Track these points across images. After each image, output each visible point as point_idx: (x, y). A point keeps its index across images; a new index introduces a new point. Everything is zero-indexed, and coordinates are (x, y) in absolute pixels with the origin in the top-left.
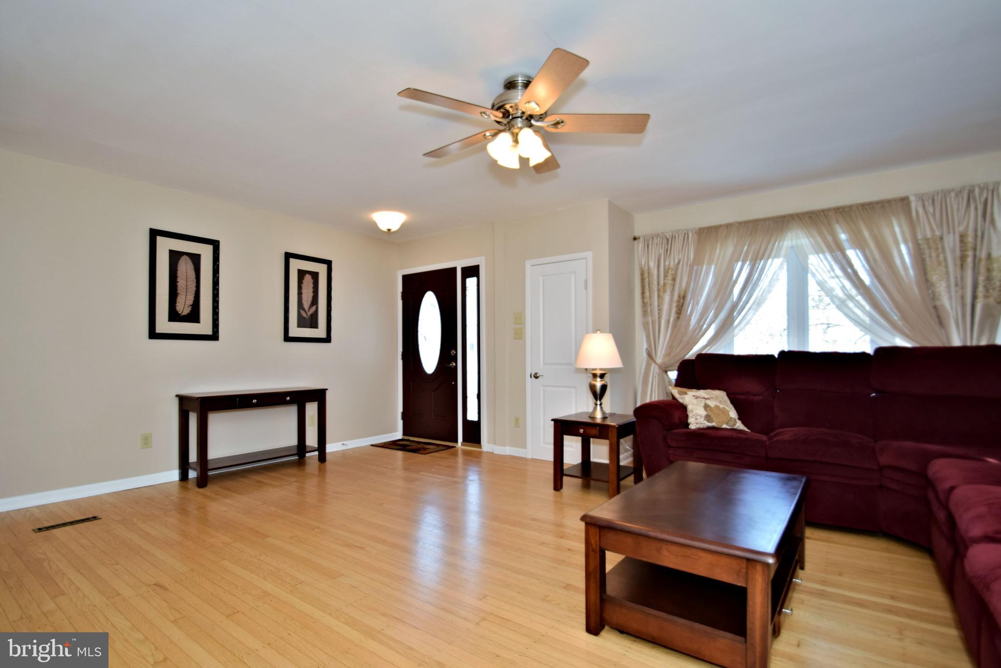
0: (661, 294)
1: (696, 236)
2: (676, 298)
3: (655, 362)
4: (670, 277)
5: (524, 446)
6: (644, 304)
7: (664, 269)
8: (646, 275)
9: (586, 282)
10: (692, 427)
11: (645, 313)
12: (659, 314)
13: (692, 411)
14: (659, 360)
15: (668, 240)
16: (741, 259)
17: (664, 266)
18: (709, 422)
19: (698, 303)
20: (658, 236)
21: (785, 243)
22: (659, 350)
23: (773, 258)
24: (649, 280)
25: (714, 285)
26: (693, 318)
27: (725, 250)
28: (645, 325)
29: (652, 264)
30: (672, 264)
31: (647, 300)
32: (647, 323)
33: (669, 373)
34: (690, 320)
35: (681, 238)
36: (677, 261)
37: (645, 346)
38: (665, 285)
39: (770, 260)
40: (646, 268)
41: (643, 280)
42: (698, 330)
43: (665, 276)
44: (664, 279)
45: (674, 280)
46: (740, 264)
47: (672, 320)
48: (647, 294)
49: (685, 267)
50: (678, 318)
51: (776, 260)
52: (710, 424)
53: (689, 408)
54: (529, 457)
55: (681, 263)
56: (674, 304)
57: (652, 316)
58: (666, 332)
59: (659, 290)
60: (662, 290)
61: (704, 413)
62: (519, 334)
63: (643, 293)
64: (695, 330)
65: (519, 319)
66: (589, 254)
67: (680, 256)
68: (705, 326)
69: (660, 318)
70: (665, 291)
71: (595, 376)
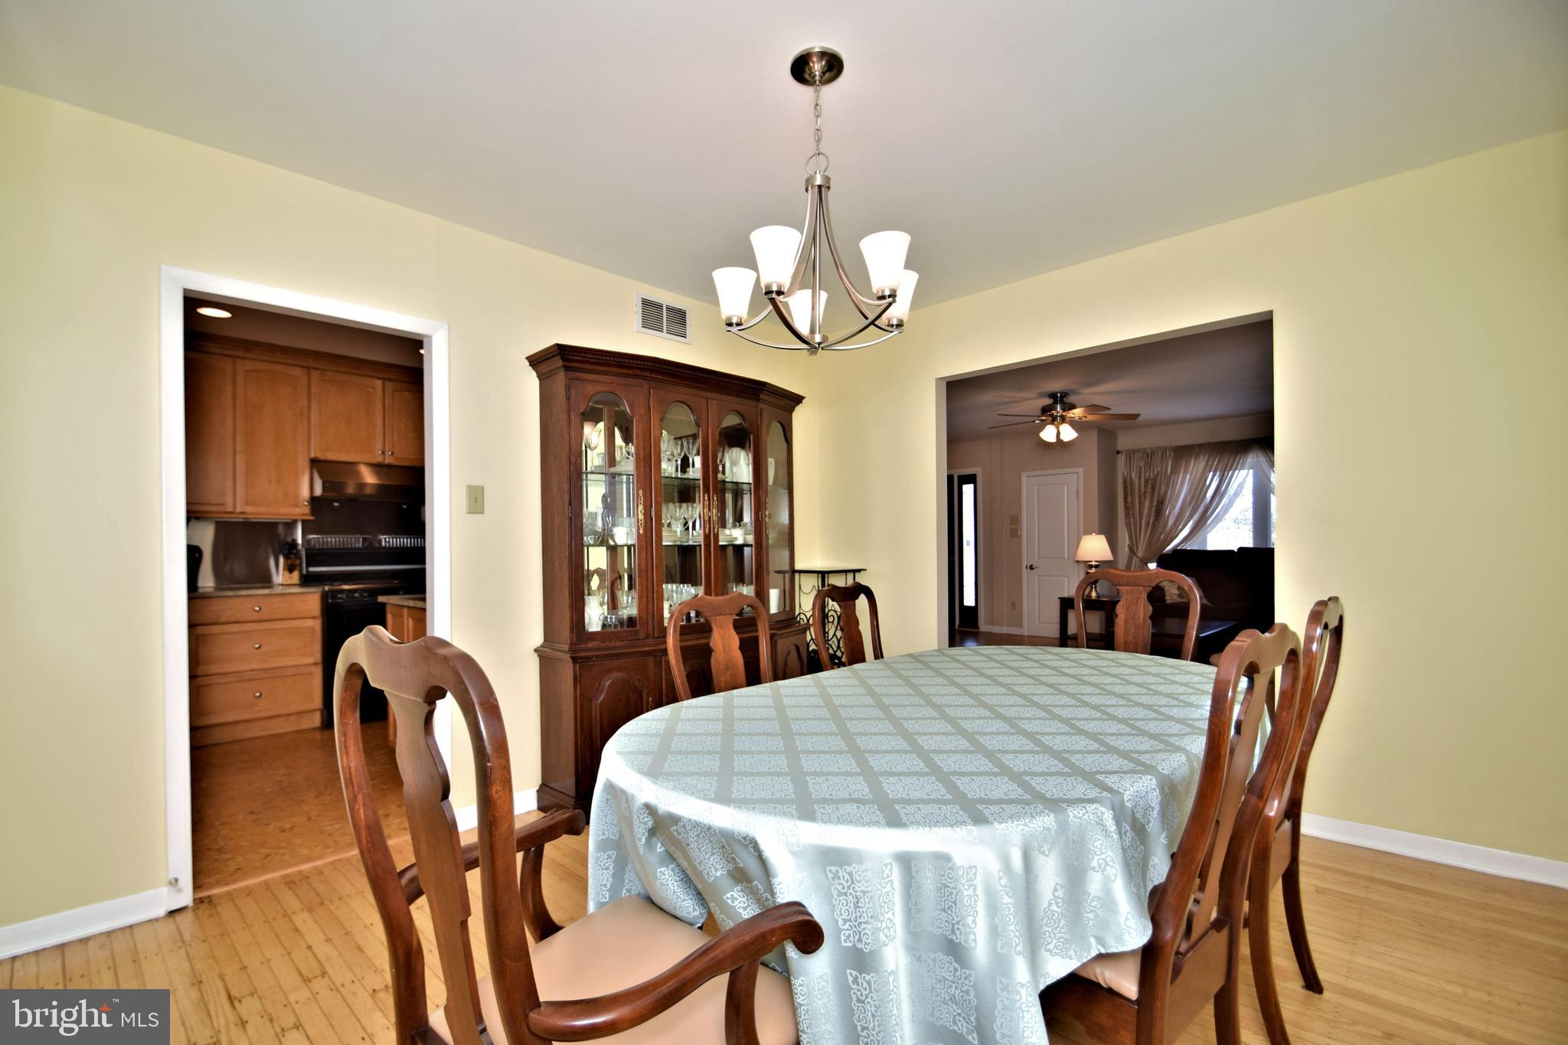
0: (1142, 499)
1: (1172, 453)
2: (1155, 504)
3: (1136, 556)
4: (1149, 487)
5: (1021, 626)
6: (1127, 508)
7: (1145, 479)
8: (1128, 485)
9: (1077, 491)
10: (1168, 602)
11: (1127, 515)
12: (1140, 516)
13: (1168, 591)
14: (1140, 554)
15: (1148, 455)
16: (1213, 469)
17: (1145, 477)
18: (1181, 598)
19: (1174, 508)
20: (1139, 451)
21: (1248, 460)
22: (1140, 546)
23: (1240, 469)
24: (1131, 488)
25: (1188, 493)
26: (1170, 520)
27: (1196, 465)
28: (1128, 525)
29: (1133, 475)
30: (1151, 475)
31: (1130, 504)
32: (1130, 523)
33: (1149, 565)
34: (1168, 521)
35: (1160, 453)
36: (1156, 473)
37: (1127, 542)
38: (1145, 493)
39: (1237, 472)
40: (1129, 478)
41: (1125, 487)
42: (1174, 530)
43: (1146, 486)
44: (1145, 488)
45: (1153, 488)
46: (1211, 473)
47: (1151, 521)
48: (1129, 499)
49: (1163, 478)
50: (1157, 520)
51: (1241, 471)
52: (1182, 600)
53: (1166, 588)
54: (1026, 634)
55: (1160, 475)
56: (1154, 509)
57: (1134, 518)
58: (1146, 533)
59: (1140, 497)
60: (1143, 497)
61: (1177, 592)
62: (1015, 533)
63: (1125, 498)
64: (1171, 529)
65: (1015, 520)
66: (1080, 470)
67: (1159, 469)
68: (1180, 527)
69: (1141, 520)
70: (1145, 498)
71: (1091, 567)
